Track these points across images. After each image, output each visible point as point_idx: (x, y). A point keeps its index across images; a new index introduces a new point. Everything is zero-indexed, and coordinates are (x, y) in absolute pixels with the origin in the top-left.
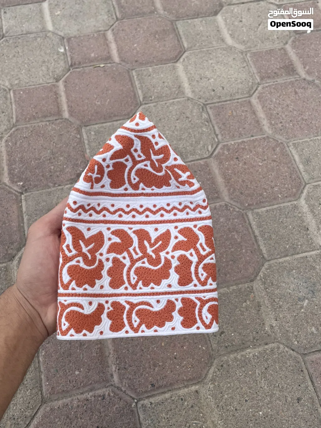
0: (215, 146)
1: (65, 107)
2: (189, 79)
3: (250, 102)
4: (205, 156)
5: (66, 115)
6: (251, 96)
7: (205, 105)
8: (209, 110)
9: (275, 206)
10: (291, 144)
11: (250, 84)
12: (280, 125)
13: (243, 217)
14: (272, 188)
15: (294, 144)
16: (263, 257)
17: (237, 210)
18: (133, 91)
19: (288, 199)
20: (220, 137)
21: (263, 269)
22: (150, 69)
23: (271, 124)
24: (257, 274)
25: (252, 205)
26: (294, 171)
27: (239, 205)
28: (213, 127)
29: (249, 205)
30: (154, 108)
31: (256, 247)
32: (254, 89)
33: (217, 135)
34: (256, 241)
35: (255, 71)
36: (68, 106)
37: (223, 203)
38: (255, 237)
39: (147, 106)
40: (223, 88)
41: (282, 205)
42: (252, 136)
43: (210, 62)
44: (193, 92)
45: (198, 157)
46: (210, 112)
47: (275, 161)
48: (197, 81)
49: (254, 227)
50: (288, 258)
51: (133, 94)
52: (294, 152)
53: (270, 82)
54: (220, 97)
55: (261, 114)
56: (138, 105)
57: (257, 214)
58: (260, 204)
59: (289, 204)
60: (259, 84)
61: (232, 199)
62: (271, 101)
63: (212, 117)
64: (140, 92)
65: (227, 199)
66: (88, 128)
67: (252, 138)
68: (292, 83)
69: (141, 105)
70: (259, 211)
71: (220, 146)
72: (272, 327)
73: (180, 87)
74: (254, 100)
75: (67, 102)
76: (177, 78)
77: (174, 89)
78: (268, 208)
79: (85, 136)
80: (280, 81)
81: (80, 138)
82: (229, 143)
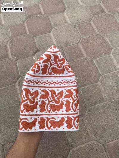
0: (80, 39)
1: (28, 31)
2: (69, 17)
3: (90, 23)
4: (77, 42)
5: (28, 33)
6: (90, 21)
7: (75, 26)
8: (76, 27)
9: (102, 57)
10: (105, 36)
11: (90, 17)
12: (101, 30)
13: (92, 62)
14: (101, 51)
15: (107, 36)
16: (100, 74)
17: (90, 59)
18: (50, 23)
19: (107, 54)
20: (81, 36)
21: (100, 78)
22: (55, 15)
23: (98, 30)
24: (98, 80)
25: (95, 57)
26: (107, 45)
27: (90, 58)
28: (79, 33)
29: (93, 58)
30: (58, 28)
31: (97, 71)
32: (91, 19)
33: (80, 35)
34: (97, 69)
35: (91, 13)
36: (29, 30)
37: (85, 58)
38: (97, 68)
39: (55, 28)
40: (81, 19)
41: (105, 56)
42: (92, 34)
43: (75, 11)
44: (70, 21)
45: (74, 43)
46: (77, 28)
47: (101, 42)
48: (72, 18)
49: (96, 64)
50: (108, 74)
51: (50, 24)
52: (107, 38)
53: (96, 16)
54: (80, 23)
55: (94, 27)
56: (52, 28)
57: (97, 60)
58: (97, 57)
59: (107, 56)
60: (92, 17)
61: (87, 56)
62: (98, 22)
63: (78, 30)
64: (52, 23)
65: (86, 56)
66: (36, 37)
67: (92, 35)
68: (104, 16)
69: (53, 27)
70: (97, 59)
71: (82, 39)
72: (105, 96)
73: (66, 20)
74: (91, 22)
75: (28, 29)
76: (64, 17)
77: (64, 21)
78: (100, 58)
79: (35, 40)
80: (100, 15)
81: (34, 41)
82: (85, 38)
